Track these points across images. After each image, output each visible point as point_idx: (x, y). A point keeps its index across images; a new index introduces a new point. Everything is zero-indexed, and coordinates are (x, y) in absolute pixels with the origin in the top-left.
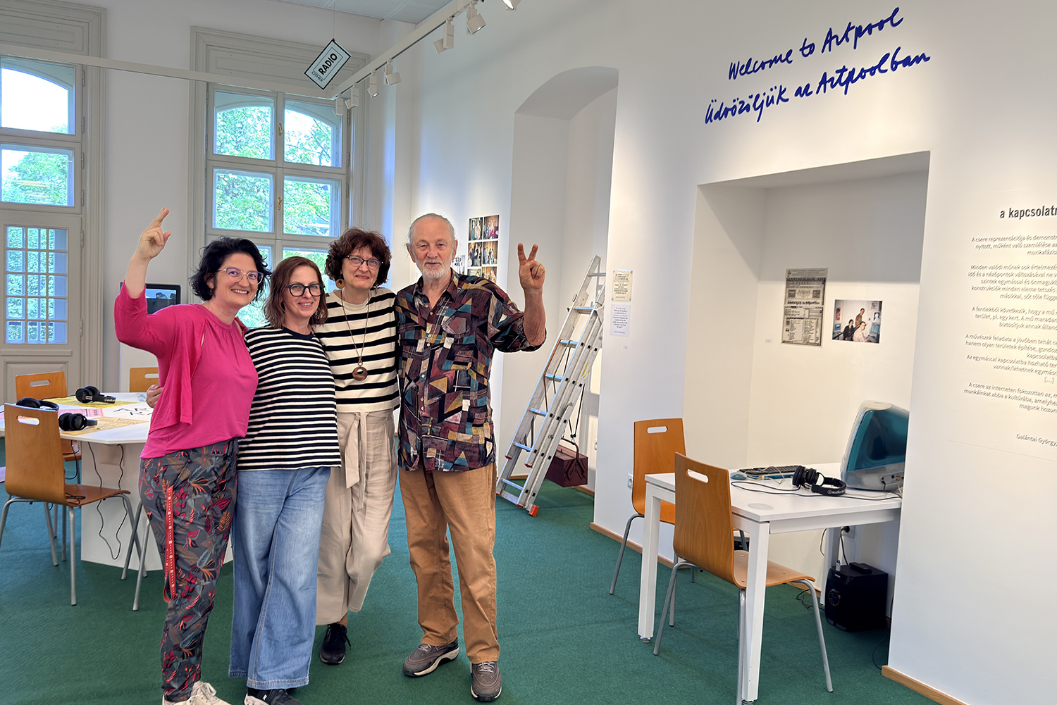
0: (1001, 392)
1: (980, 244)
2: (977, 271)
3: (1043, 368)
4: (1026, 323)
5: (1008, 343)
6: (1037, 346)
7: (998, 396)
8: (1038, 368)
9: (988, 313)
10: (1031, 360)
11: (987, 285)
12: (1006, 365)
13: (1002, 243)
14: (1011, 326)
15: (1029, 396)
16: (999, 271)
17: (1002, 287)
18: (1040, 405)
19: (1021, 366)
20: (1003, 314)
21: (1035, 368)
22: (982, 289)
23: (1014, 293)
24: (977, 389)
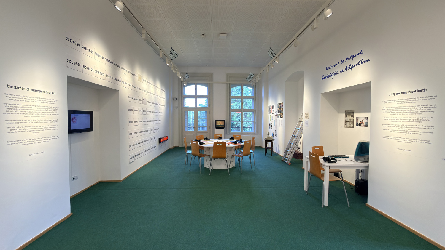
0: (392, 138)
1: (385, 102)
2: (384, 109)
4: (397, 121)
5: (393, 126)
6: (401, 126)
8: (401, 132)
9: (387, 119)
10: (399, 130)
11: (387, 112)
12: (393, 131)
13: (390, 102)
14: (394, 121)
15: (399, 139)
16: (390, 108)
17: (391, 112)
18: (402, 141)
19: (397, 131)
20: (391, 119)
22: (386, 113)
23: (394, 113)
24: (386, 137)
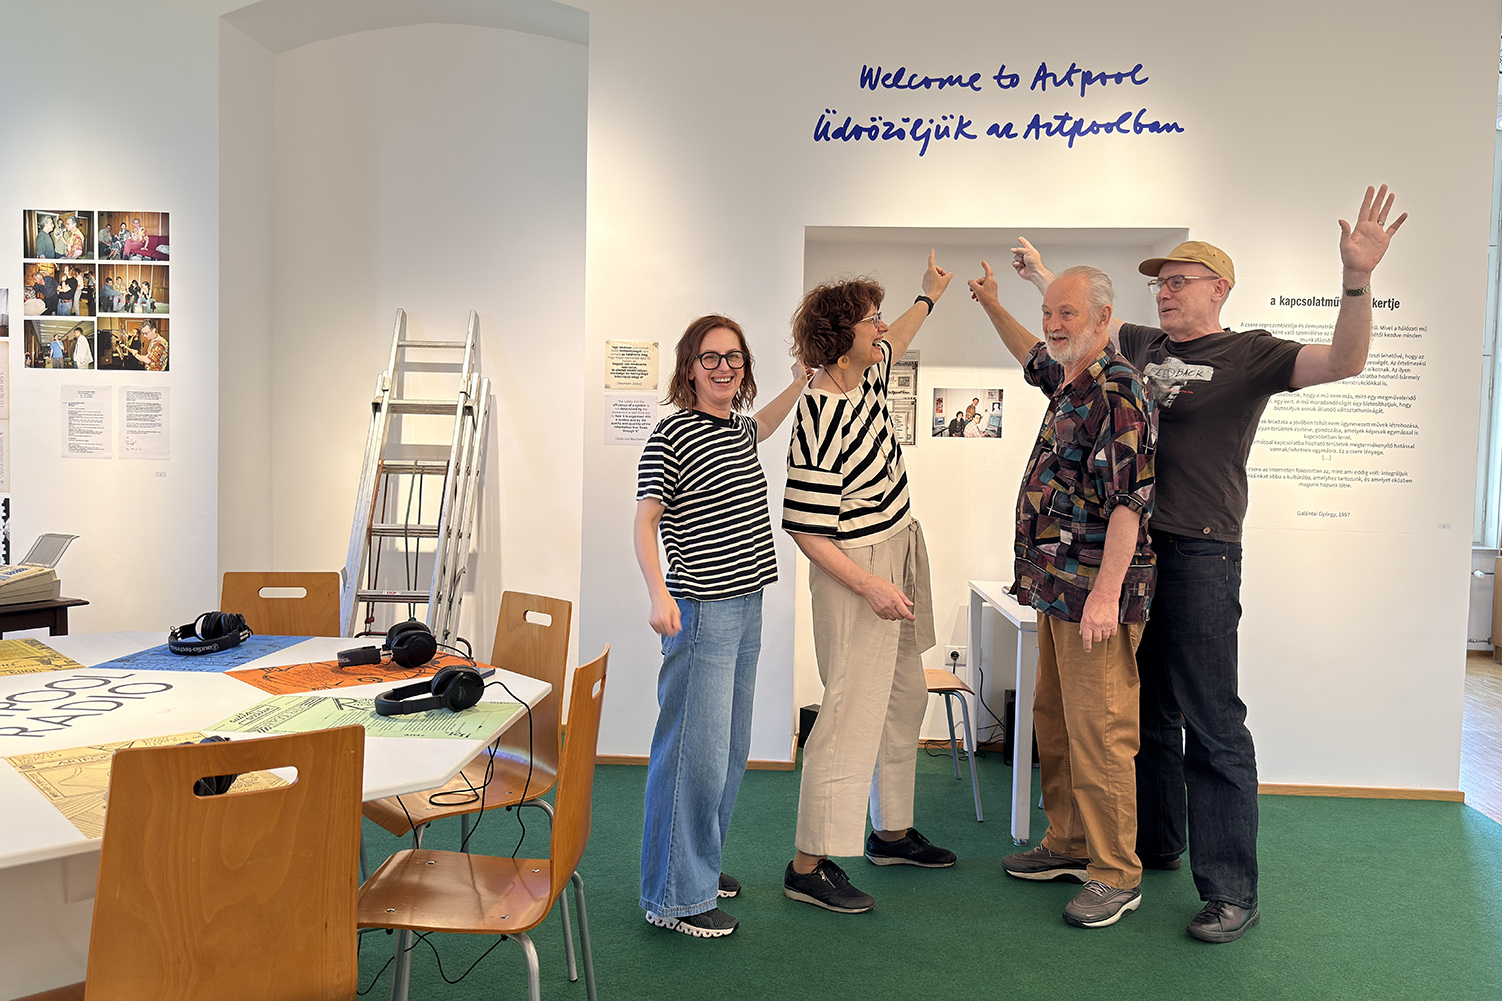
0: (1279, 474)
3: (1320, 448)
4: (1301, 406)
6: (1314, 427)
7: (1276, 476)
8: (1316, 447)
10: (1308, 440)
12: (1283, 447)
14: (1286, 409)
15: (1308, 475)
18: (1319, 481)
19: (1298, 447)
21: (1312, 448)
